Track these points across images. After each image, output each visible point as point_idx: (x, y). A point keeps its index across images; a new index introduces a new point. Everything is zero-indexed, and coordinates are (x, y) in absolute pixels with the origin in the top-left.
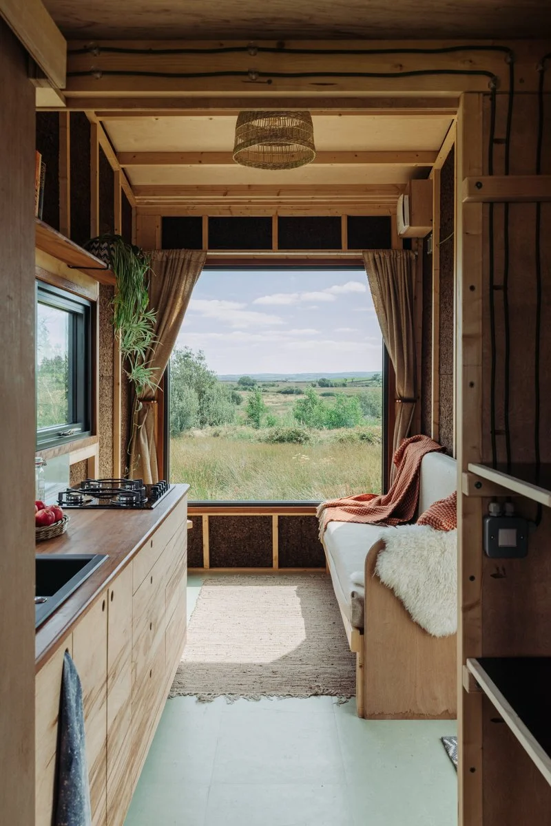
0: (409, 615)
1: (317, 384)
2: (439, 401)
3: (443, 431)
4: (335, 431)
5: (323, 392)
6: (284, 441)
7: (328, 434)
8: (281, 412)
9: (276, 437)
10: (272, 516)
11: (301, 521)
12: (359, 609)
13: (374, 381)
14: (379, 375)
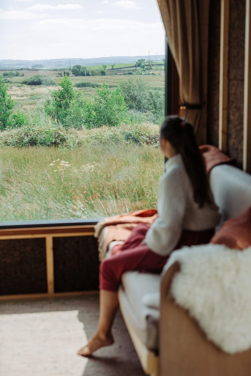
1: (71, 72)
2: (227, 108)
3: (232, 141)
4: (96, 131)
5: (78, 82)
6: (36, 144)
7: (88, 134)
8: (27, 107)
9: (26, 140)
10: (45, 238)
12: (154, 332)
13: (139, 68)
14: (144, 60)
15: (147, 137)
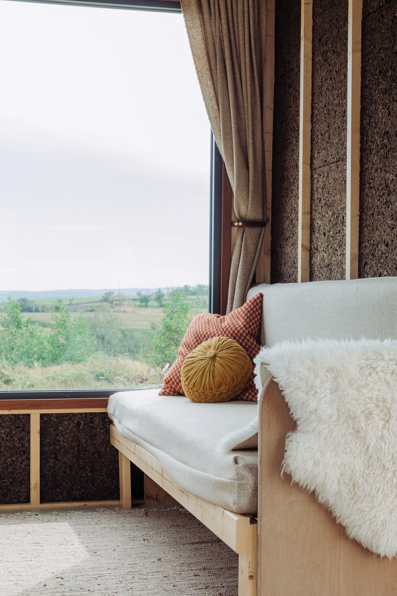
0: (341, 530)
4: (54, 370)
7: (43, 373)
10: (29, 415)
11: (79, 424)
13: (105, 303)
14: (113, 293)
15: (125, 377)
